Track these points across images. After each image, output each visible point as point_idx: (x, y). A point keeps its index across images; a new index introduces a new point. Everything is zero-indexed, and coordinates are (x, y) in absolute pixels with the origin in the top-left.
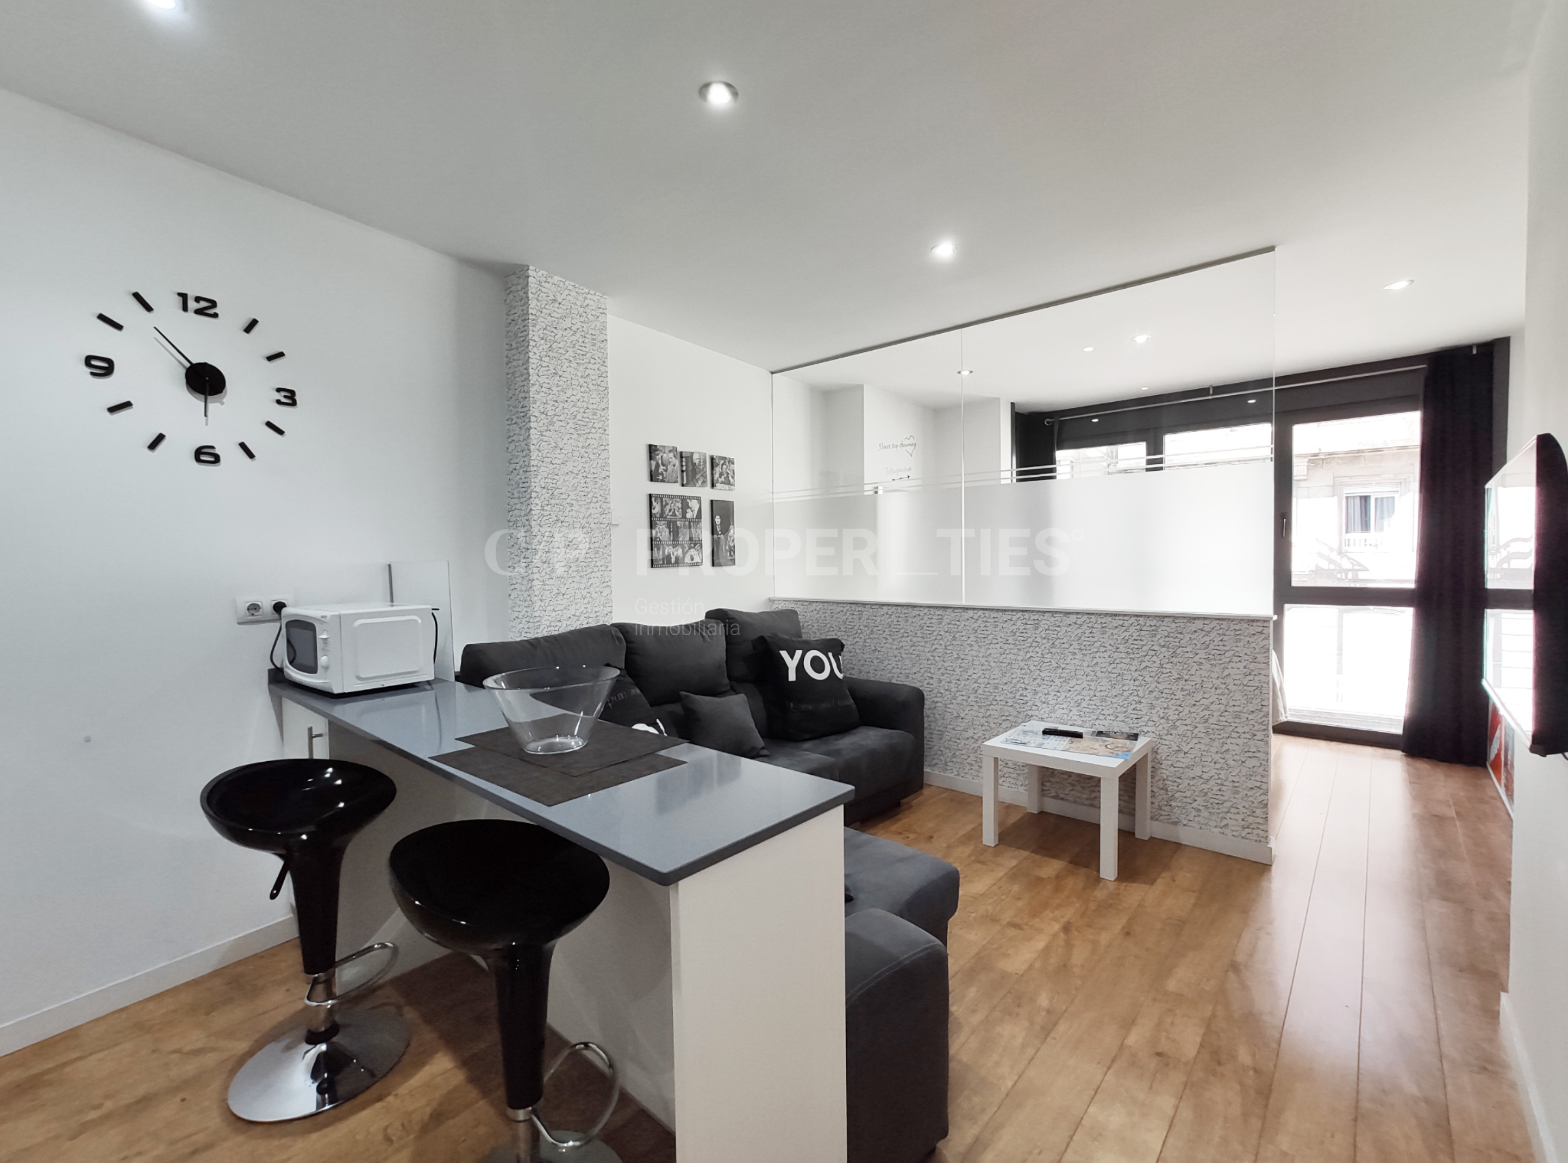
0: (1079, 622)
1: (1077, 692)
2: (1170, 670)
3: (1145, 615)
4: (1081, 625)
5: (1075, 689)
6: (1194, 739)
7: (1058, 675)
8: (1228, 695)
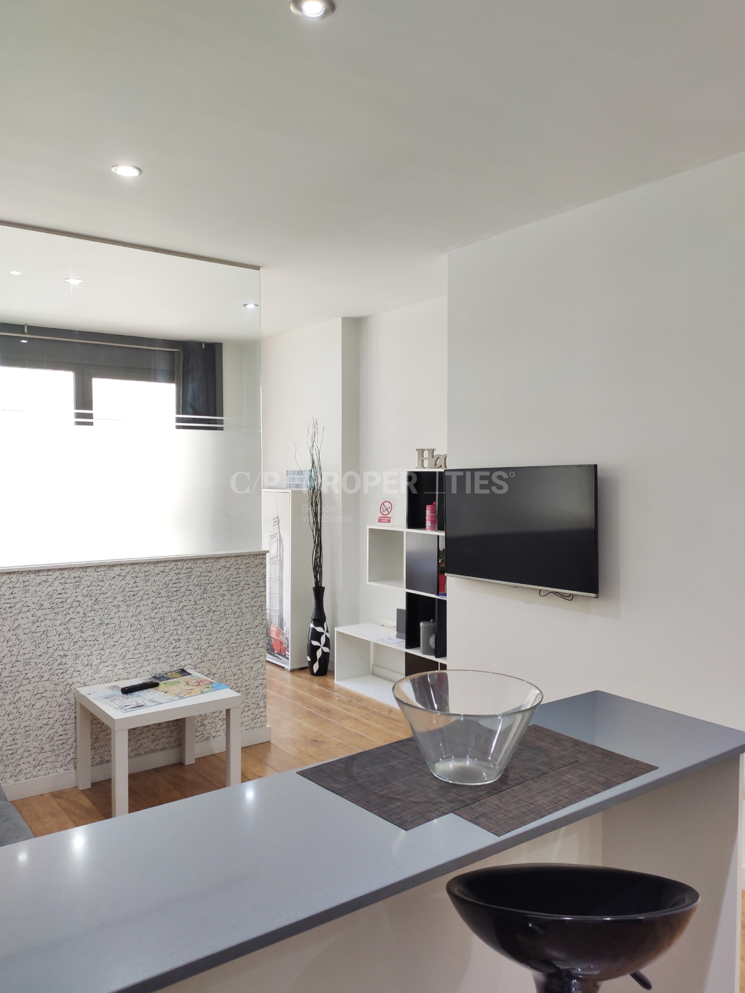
0: (123, 573)
1: (121, 645)
2: (202, 605)
3: (183, 560)
4: (125, 576)
5: (119, 642)
6: (220, 660)
7: (102, 632)
8: (242, 617)
